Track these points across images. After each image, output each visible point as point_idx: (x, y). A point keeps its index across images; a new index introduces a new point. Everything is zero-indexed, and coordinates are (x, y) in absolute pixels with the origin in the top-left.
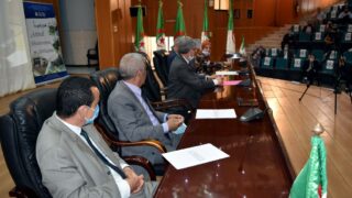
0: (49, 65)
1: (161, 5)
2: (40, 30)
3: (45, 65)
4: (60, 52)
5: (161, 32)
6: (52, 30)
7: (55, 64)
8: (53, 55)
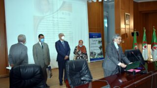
0: (97, 55)
1: (145, 31)
2: (95, 42)
3: (95, 55)
4: (102, 50)
5: (145, 43)
6: (99, 42)
7: (99, 54)
8: (99, 51)
